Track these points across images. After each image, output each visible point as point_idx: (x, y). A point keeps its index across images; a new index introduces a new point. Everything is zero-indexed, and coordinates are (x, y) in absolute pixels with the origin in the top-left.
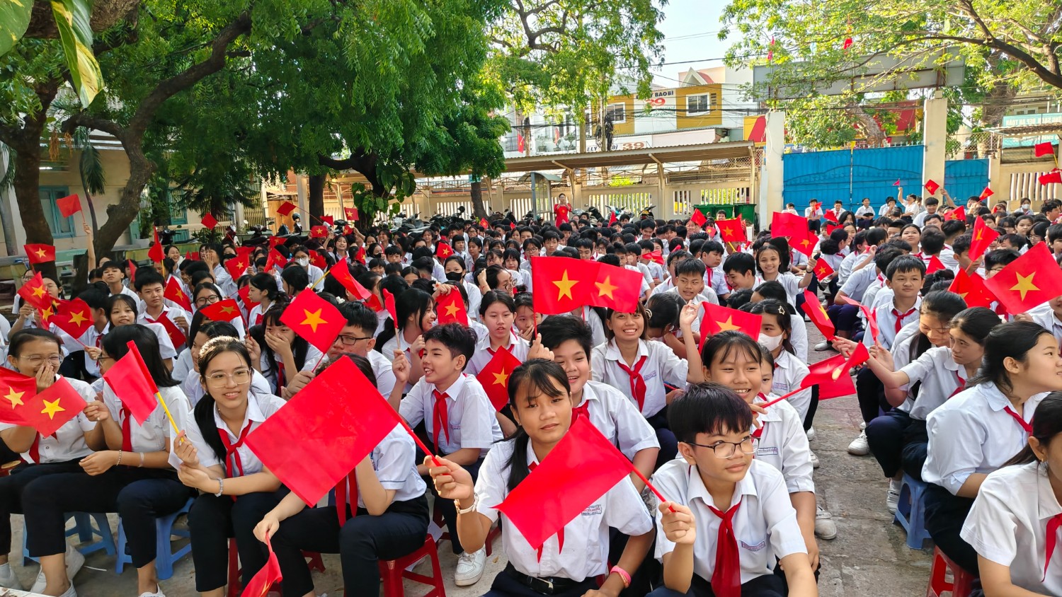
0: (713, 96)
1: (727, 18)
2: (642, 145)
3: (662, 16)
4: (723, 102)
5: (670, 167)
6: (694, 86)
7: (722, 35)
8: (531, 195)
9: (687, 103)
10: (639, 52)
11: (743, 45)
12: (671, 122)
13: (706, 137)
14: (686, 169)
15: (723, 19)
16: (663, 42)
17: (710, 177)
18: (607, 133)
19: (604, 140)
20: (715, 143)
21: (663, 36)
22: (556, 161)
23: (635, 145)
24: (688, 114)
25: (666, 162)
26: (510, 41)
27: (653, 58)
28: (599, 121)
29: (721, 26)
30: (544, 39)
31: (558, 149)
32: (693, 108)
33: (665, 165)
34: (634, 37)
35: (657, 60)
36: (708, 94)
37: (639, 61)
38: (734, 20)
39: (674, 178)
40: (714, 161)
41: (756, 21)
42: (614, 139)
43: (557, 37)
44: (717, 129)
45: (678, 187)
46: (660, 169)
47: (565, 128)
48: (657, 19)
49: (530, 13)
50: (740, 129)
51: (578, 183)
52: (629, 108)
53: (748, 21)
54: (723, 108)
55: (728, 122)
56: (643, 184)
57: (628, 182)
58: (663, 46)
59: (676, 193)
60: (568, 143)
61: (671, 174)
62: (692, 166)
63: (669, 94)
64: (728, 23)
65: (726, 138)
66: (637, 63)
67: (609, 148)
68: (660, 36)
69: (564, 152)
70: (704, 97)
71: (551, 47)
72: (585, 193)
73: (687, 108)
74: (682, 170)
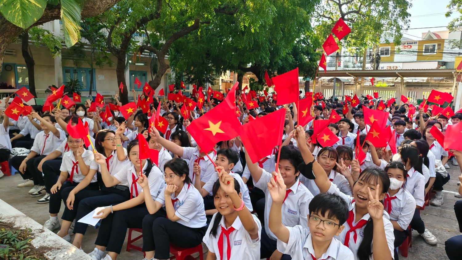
0: (439, 45)
1: (452, 6)
2: (397, 67)
3: (411, 5)
4: (444, 49)
5: (407, 79)
6: (430, 39)
7: (448, 15)
8: (333, 88)
9: (424, 48)
10: (397, 23)
12: (415, 58)
13: (433, 65)
14: (416, 81)
15: (449, 6)
16: (409, 18)
17: (429, 86)
18: (377, 60)
19: (375, 64)
20: (437, 69)
22: (349, 73)
23: (393, 67)
24: (424, 54)
25: (406, 77)
26: (332, 17)
27: (404, 26)
28: (374, 55)
29: (448, 10)
30: (349, 16)
31: (354, 67)
32: (427, 50)
33: (405, 78)
34: (395, 16)
35: (405, 27)
36: (436, 44)
37: (397, 28)
38: (456, 7)
39: (409, 85)
40: (435, 78)
42: (380, 64)
43: (356, 15)
44: (439, 62)
45: (411, 90)
46: (402, 80)
47: (359, 58)
48: (408, 7)
49: (343, 4)
50: (453, 62)
51: (359, 84)
52: (393, 49)
54: (444, 52)
55: (446, 58)
56: (393, 87)
57: (385, 85)
58: (409, 20)
59: (409, 92)
61: (408, 83)
62: (424, 79)
63: (415, 43)
64: (452, 8)
65: (444, 66)
66: (395, 28)
67: (377, 68)
68: (407, 15)
69: (357, 69)
70: (435, 46)
71: (352, 20)
72: (362, 89)
73: (424, 51)
74: (414, 81)
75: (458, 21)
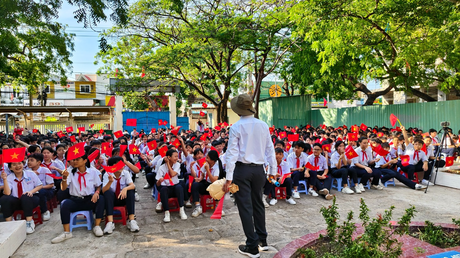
0: (92, 86)
1: (98, 57)
2: (59, 104)
3: (72, 54)
4: (97, 90)
5: (74, 114)
6: (82, 81)
7: (96, 63)
8: (5, 124)
9: (80, 89)
10: (61, 67)
11: (104, 68)
12: (73, 96)
13: (89, 103)
15: (96, 57)
16: (73, 65)
17: (93, 119)
18: (44, 97)
19: (42, 101)
20: (93, 106)
21: (72, 62)
22: (17, 109)
23: (56, 104)
24: (81, 93)
25: (73, 112)
27: (68, 70)
28: (40, 93)
29: (95, 60)
32: (83, 90)
33: (72, 113)
34: (58, 61)
35: (69, 71)
36: (90, 86)
37: (61, 70)
38: (101, 58)
39: (77, 119)
40: (93, 113)
41: (109, 60)
42: (47, 101)
44: (94, 100)
45: (79, 123)
46: (70, 115)
48: (70, 55)
50: (104, 101)
51: (28, 119)
52: (52, 88)
53: (106, 59)
54: (96, 92)
55: (99, 97)
56: (61, 121)
57: (54, 119)
59: (78, 125)
60: (18, 100)
61: (75, 117)
62: (84, 114)
63: (72, 83)
64: (98, 59)
65: (98, 103)
66: (60, 71)
67: (45, 105)
70: (88, 86)
71: (17, 59)
72: (32, 124)
73: (80, 91)
74: (81, 116)
75: (103, 69)
